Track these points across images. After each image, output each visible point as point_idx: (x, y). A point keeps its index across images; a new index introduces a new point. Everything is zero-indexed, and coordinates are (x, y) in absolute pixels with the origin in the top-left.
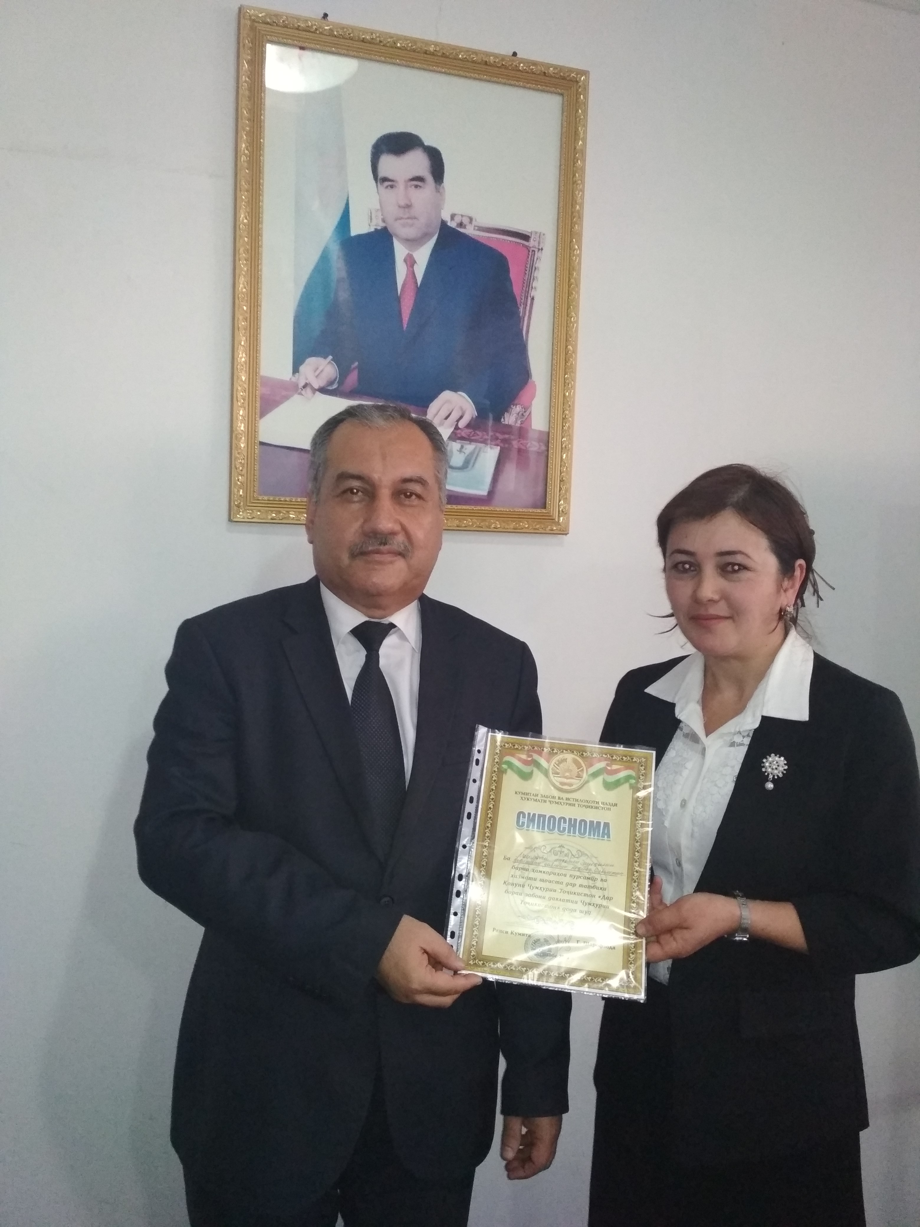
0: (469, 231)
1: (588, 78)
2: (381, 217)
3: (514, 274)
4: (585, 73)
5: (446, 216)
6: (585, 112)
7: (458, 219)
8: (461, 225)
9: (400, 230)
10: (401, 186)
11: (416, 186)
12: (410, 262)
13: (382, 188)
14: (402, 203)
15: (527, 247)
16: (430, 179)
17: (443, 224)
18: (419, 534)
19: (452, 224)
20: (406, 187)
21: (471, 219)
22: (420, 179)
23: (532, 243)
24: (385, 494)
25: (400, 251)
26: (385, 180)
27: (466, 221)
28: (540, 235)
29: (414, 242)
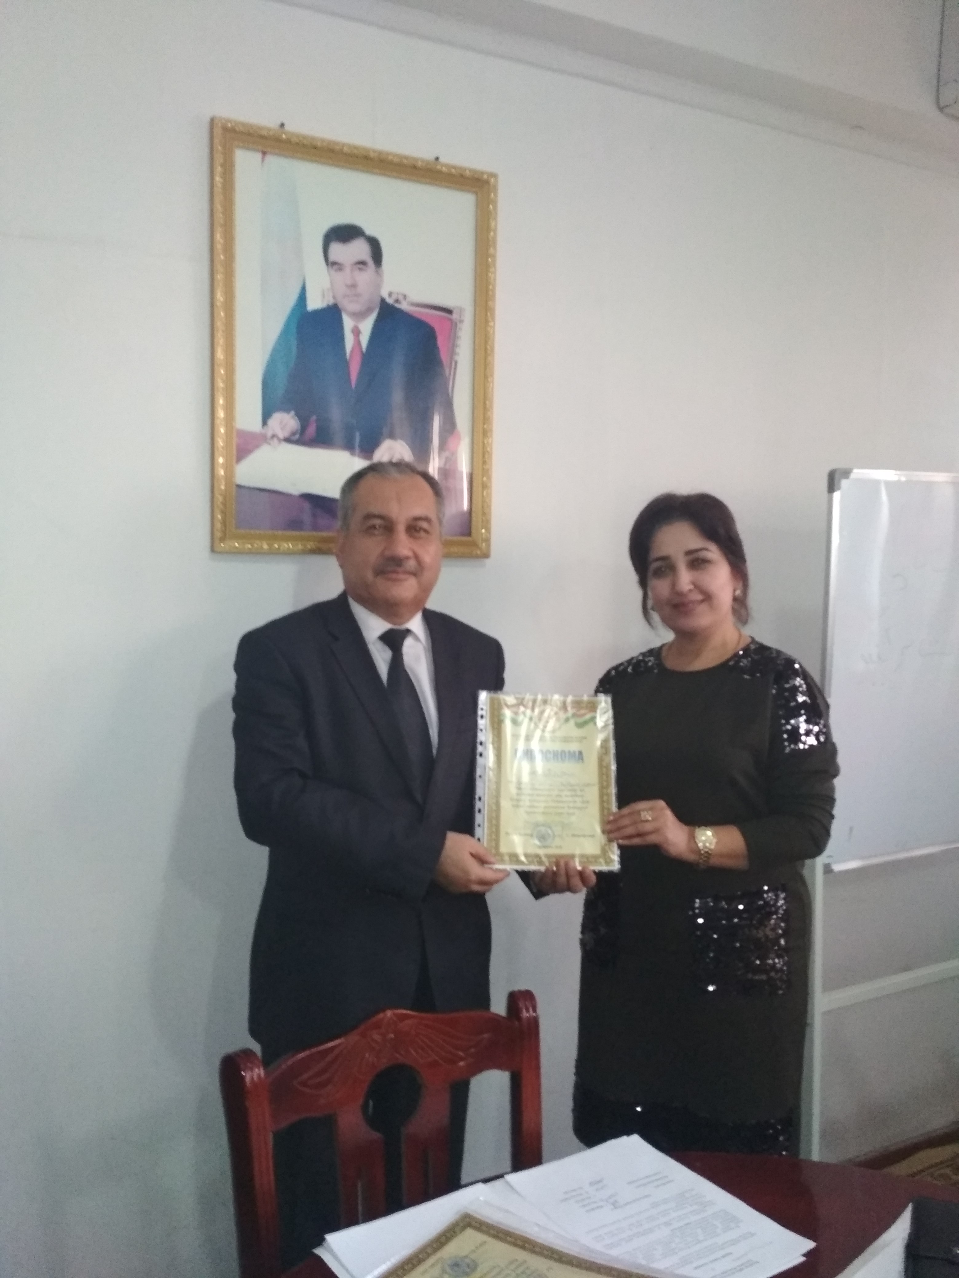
0: (404, 306)
1: (496, 181)
2: (331, 294)
3: (440, 341)
4: (495, 176)
5: (385, 294)
6: (495, 208)
7: (394, 297)
8: (397, 301)
9: (349, 306)
10: (348, 270)
11: (360, 269)
12: (356, 332)
13: (332, 272)
14: (349, 282)
15: (451, 320)
16: (371, 263)
17: (383, 301)
18: (427, 559)
19: (390, 301)
20: (352, 270)
21: (405, 297)
22: (363, 263)
23: (455, 316)
24: (401, 528)
25: (348, 323)
26: (334, 263)
27: (401, 298)
28: (461, 310)
29: (360, 316)
